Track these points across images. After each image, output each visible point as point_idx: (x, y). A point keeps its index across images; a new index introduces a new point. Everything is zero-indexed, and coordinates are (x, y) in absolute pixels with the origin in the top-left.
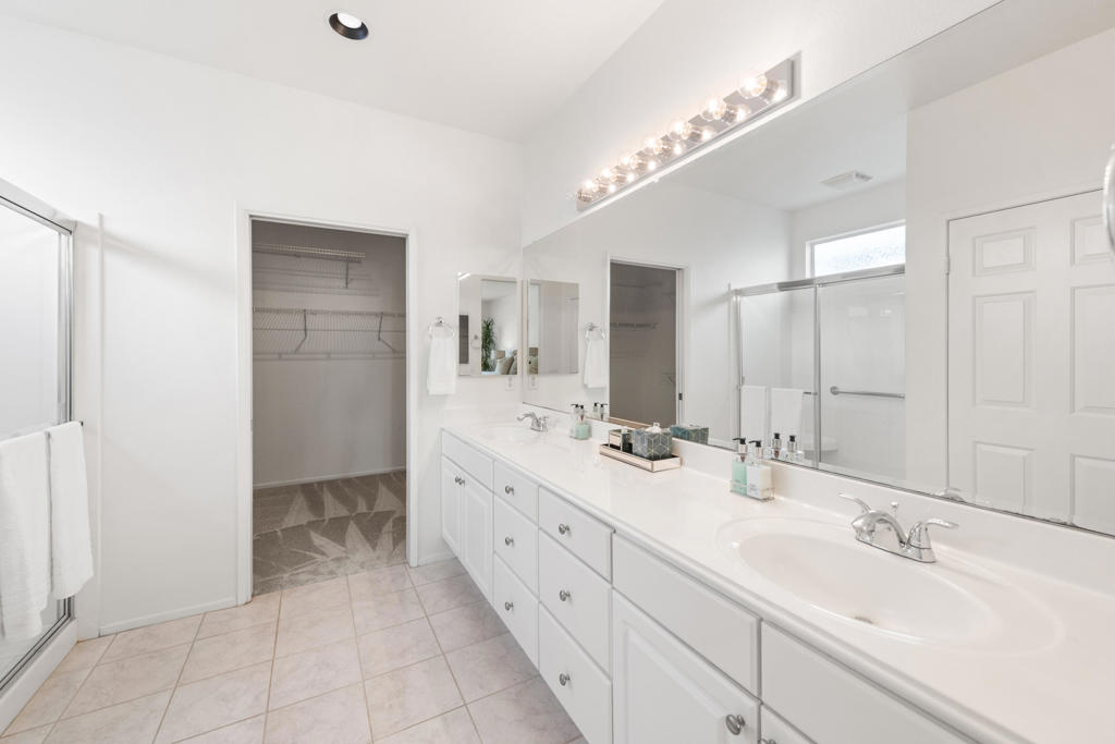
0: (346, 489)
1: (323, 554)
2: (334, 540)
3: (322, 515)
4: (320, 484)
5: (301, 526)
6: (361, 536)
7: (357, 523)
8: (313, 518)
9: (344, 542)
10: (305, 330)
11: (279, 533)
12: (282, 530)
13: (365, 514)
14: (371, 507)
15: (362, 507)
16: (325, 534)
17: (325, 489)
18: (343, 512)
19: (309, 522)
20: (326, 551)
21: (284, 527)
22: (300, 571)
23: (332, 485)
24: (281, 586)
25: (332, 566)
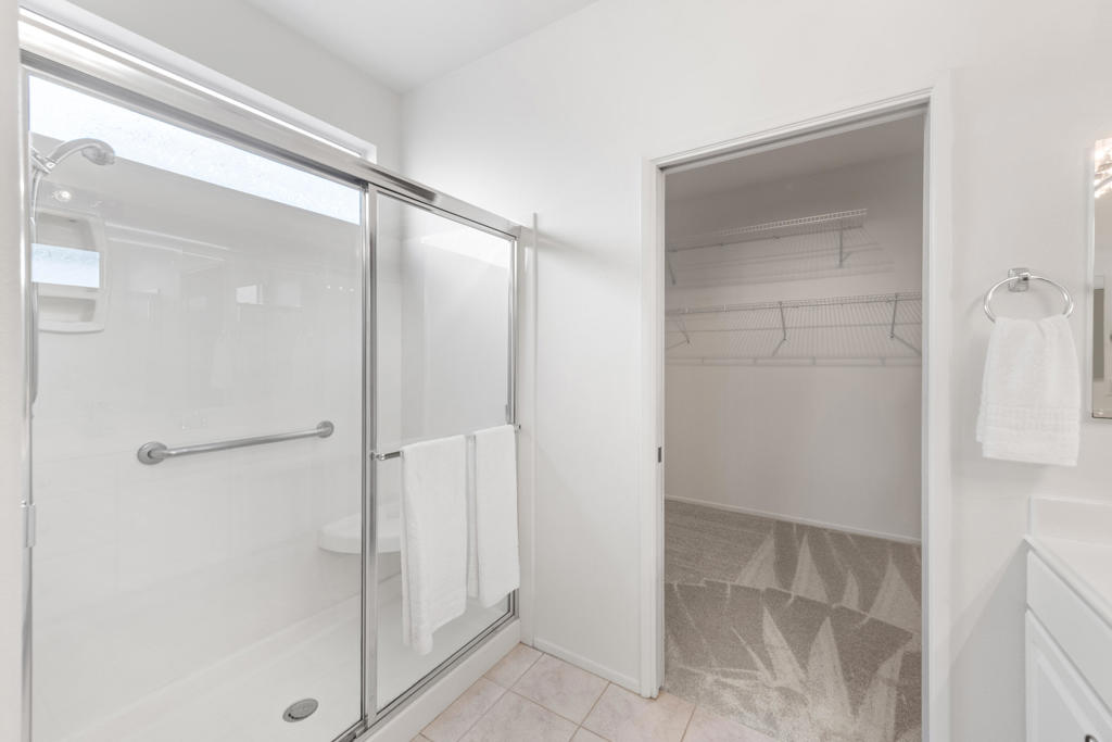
0: (834, 552)
1: (769, 666)
2: (791, 644)
3: (787, 585)
4: (802, 528)
5: (757, 591)
6: (837, 662)
7: (837, 629)
8: (775, 586)
9: (806, 657)
10: (784, 328)
11: (729, 591)
12: (732, 586)
13: (851, 613)
14: (867, 603)
15: (851, 599)
16: (784, 626)
17: (805, 538)
18: (819, 594)
19: (768, 590)
20: (774, 662)
21: (737, 583)
22: (729, 681)
23: (816, 535)
24: (697, 695)
25: (776, 703)
